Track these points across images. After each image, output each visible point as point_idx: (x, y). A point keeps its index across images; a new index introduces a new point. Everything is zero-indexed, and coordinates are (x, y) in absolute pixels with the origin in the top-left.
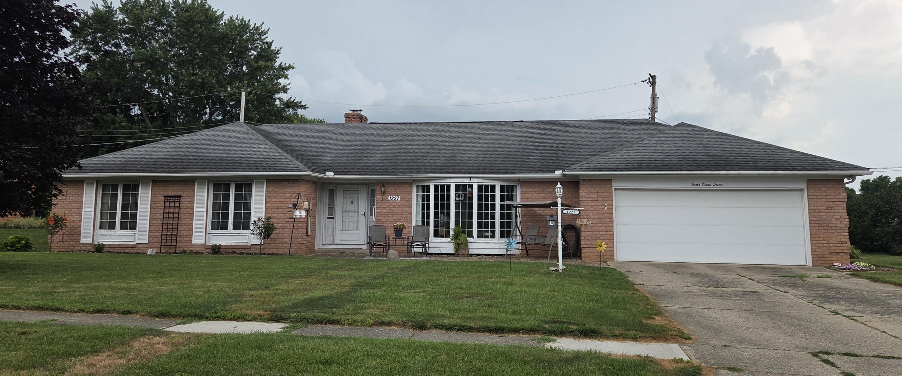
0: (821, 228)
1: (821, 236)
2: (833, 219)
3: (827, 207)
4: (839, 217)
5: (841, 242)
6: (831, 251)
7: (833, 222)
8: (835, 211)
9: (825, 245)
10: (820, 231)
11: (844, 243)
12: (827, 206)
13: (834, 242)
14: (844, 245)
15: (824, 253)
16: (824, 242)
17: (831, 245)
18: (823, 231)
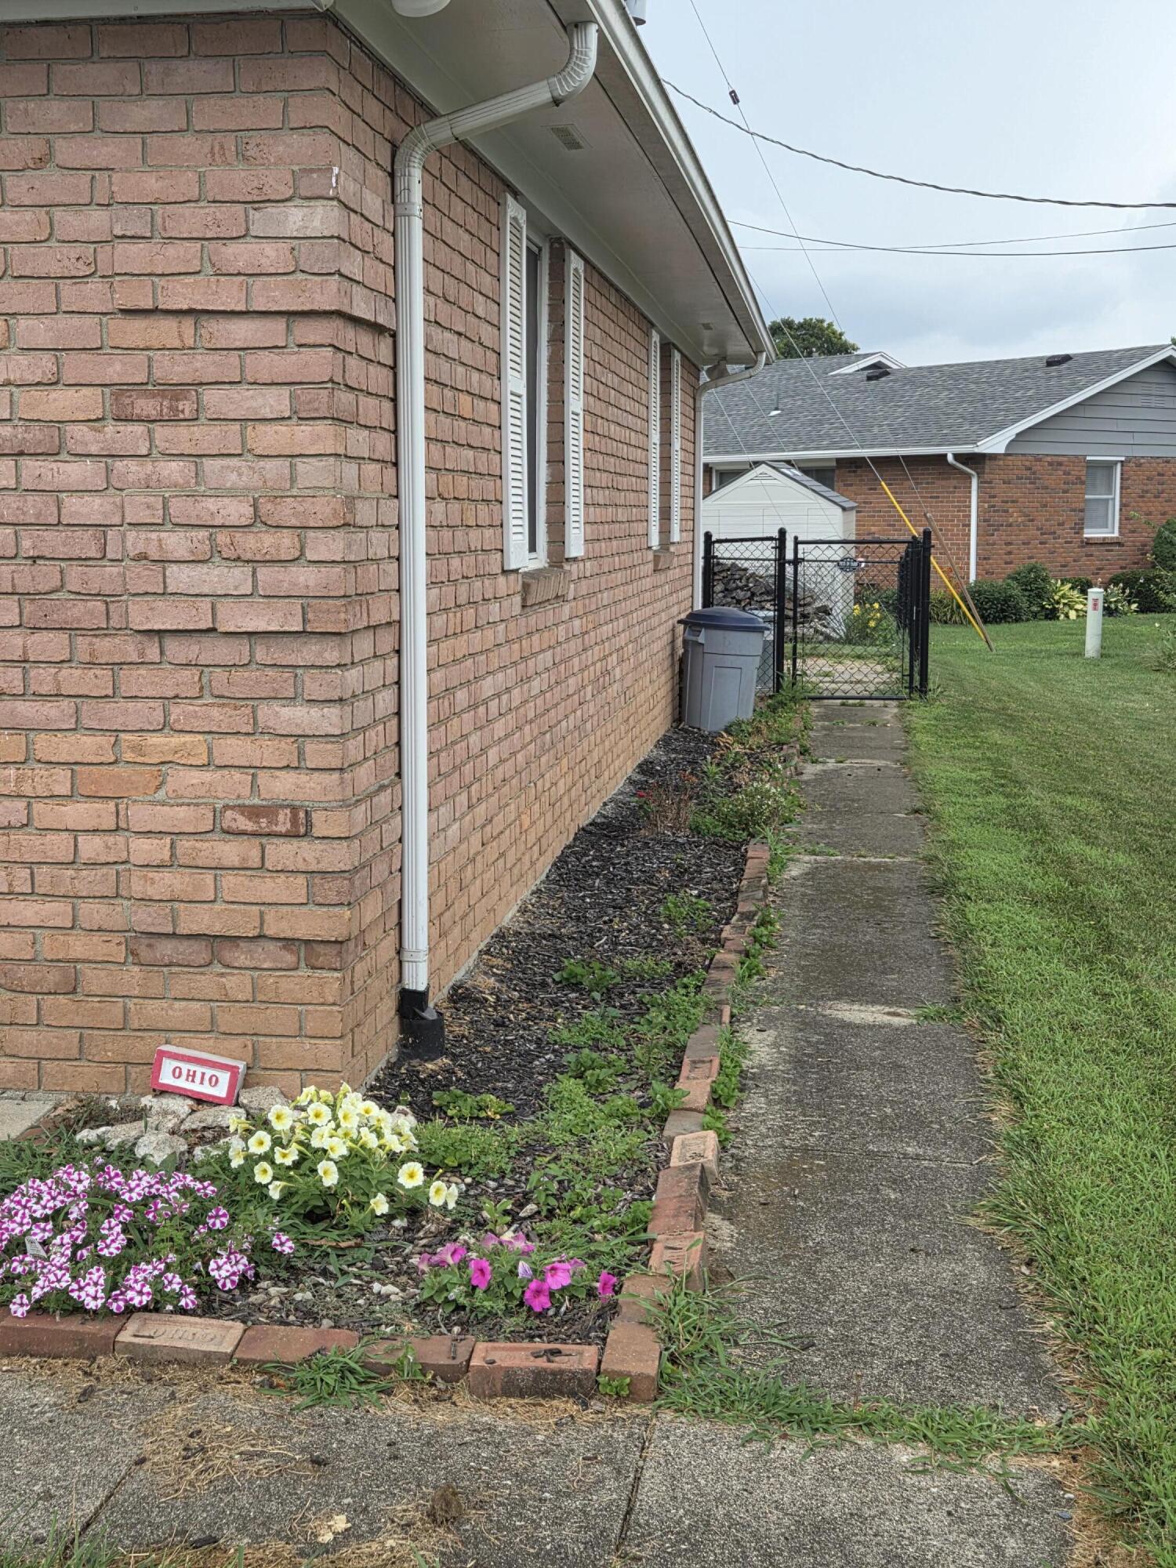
0: (53, 645)
1: (45, 746)
2: (176, 543)
3: (120, 390)
4: (237, 511)
5: (253, 812)
6: (146, 919)
7: (180, 577)
8: (205, 436)
9: (90, 847)
10: (43, 679)
11: (283, 823)
12: (116, 370)
13: (181, 817)
14: (282, 852)
15: (79, 946)
16: (77, 813)
17: (145, 849)
18: (73, 679)
